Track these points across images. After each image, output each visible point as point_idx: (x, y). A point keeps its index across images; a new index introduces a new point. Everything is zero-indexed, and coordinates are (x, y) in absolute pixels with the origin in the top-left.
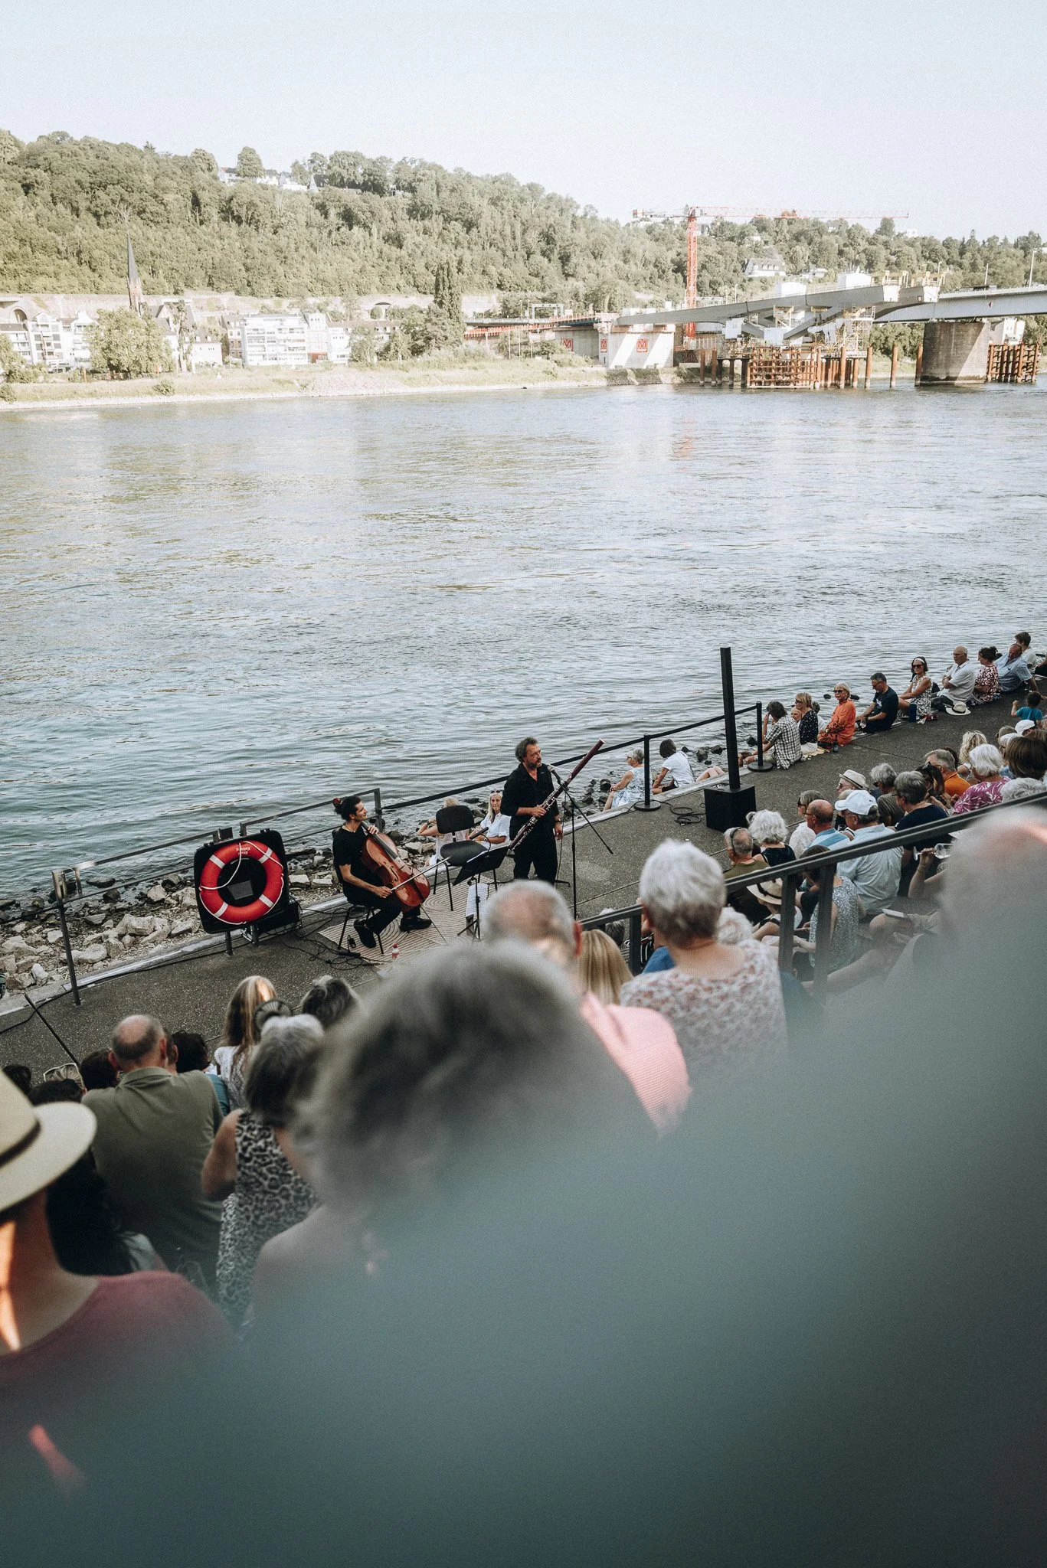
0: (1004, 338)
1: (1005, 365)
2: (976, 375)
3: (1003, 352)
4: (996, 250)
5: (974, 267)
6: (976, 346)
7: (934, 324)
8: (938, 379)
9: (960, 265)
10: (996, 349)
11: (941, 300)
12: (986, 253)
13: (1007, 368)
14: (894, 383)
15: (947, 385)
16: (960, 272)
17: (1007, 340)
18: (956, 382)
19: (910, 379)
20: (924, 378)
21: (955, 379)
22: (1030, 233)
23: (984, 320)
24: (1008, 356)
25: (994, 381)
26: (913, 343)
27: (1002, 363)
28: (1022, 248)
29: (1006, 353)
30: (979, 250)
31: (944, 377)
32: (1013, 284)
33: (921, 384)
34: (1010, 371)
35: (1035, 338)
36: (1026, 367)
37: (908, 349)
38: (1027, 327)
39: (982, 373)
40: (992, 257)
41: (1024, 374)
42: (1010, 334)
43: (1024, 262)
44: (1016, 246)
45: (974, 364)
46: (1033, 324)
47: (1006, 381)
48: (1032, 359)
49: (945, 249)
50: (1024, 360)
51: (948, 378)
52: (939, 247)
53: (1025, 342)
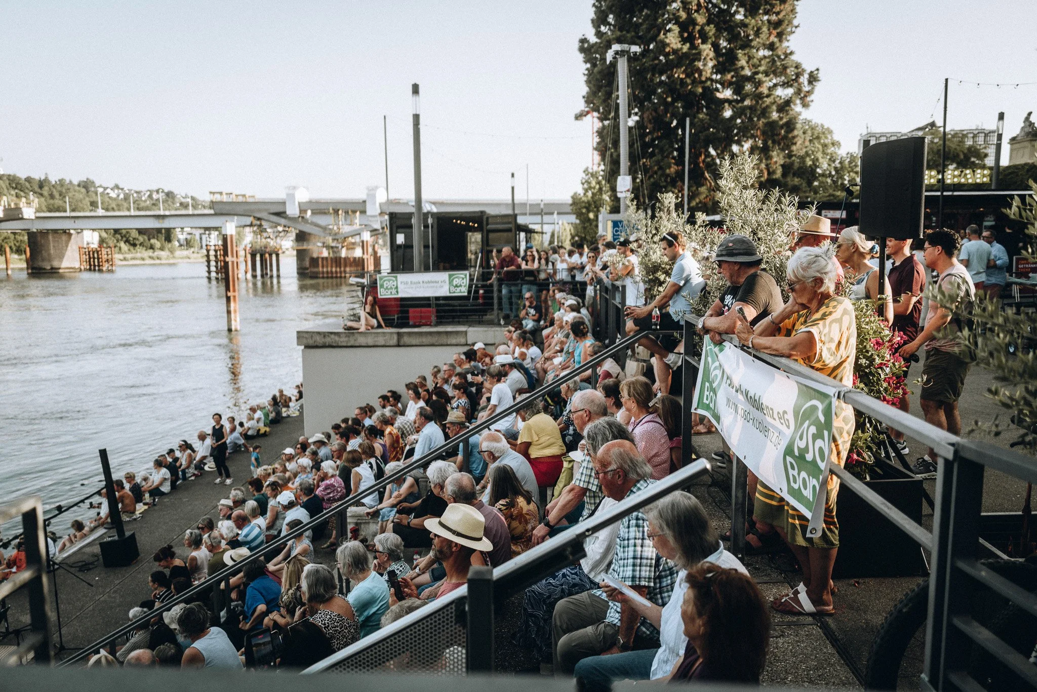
0: (85, 243)
1: (92, 260)
2: (73, 266)
3: (89, 252)
4: (66, 187)
5: (52, 196)
6: (69, 248)
7: (33, 232)
8: (45, 269)
9: (42, 195)
10: (84, 250)
11: (37, 218)
12: (59, 188)
13: (94, 262)
14: (10, 272)
15: (53, 273)
16: (43, 199)
17: (88, 244)
18: (61, 271)
19: (21, 269)
20: (33, 268)
21: (59, 268)
22: (87, 179)
23: (72, 231)
24: (93, 254)
25: (85, 270)
26: (17, 244)
27: (90, 258)
28: (84, 187)
29: (91, 253)
30: (53, 186)
31: (49, 268)
32: (83, 210)
33: (32, 273)
34: (96, 264)
35: (107, 243)
36: (107, 261)
37: (14, 249)
38: (100, 236)
39: (77, 265)
40: (64, 191)
41: (107, 265)
42: (90, 240)
43: (88, 196)
44: (79, 185)
45: (70, 259)
46: (104, 235)
47: (95, 270)
48: (110, 256)
49: (27, 184)
50: (105, 257)
51: (52, 268)
52: (22, 182)
53: (100, 246)
